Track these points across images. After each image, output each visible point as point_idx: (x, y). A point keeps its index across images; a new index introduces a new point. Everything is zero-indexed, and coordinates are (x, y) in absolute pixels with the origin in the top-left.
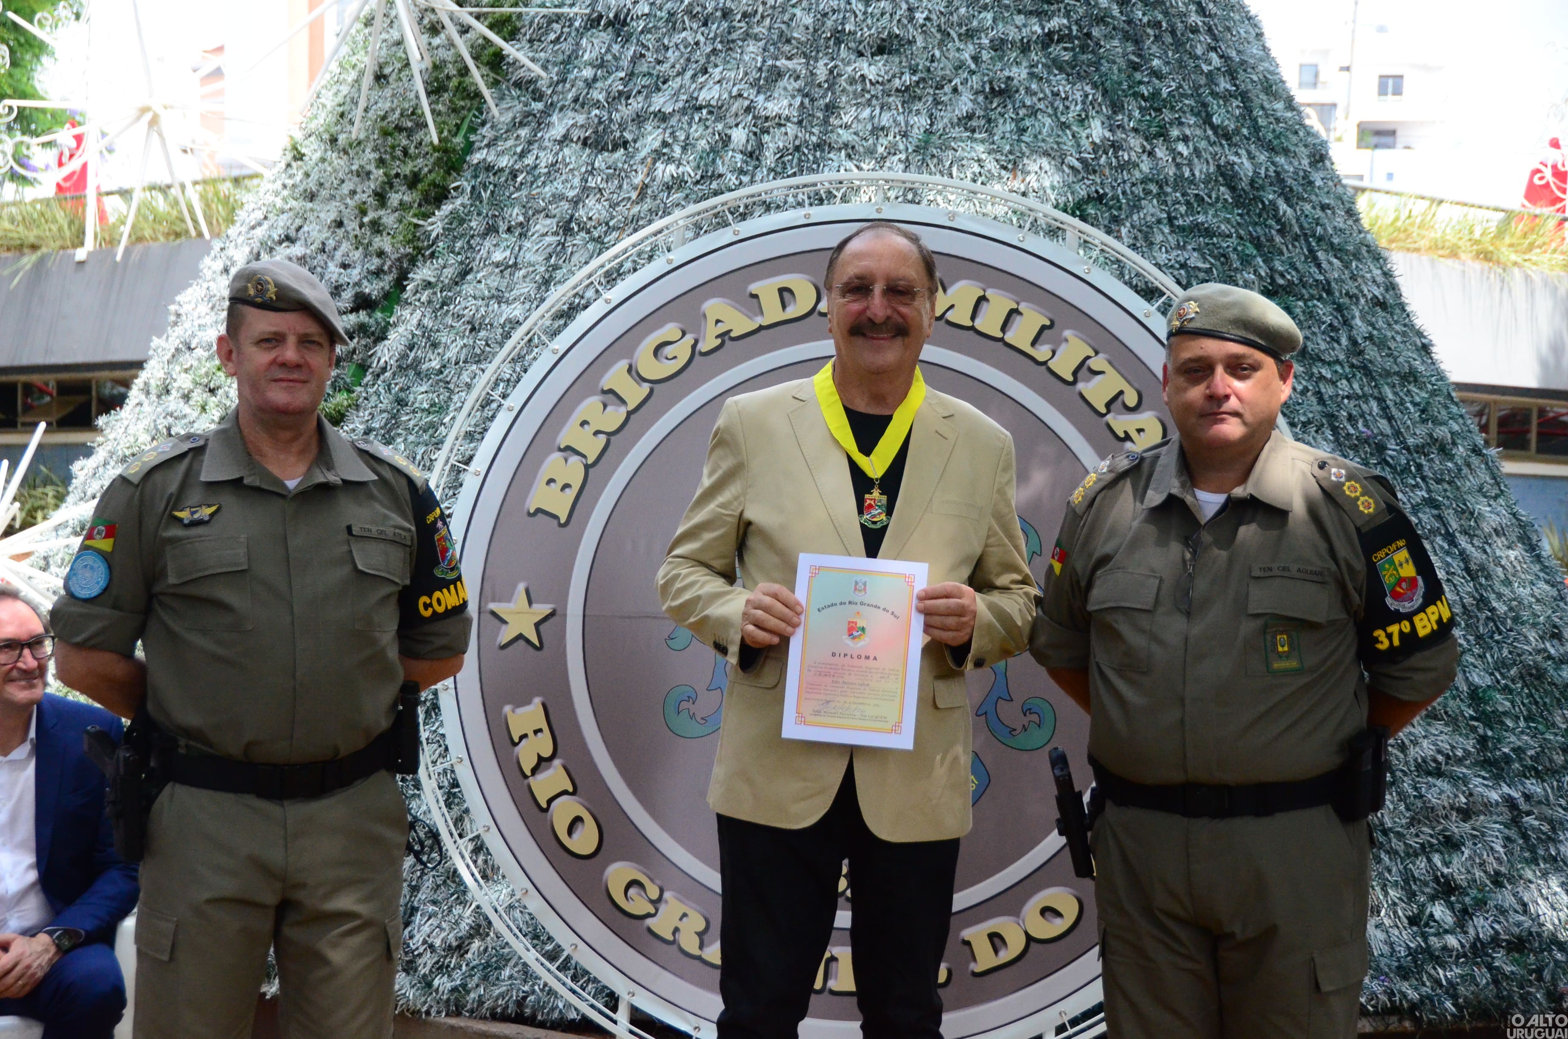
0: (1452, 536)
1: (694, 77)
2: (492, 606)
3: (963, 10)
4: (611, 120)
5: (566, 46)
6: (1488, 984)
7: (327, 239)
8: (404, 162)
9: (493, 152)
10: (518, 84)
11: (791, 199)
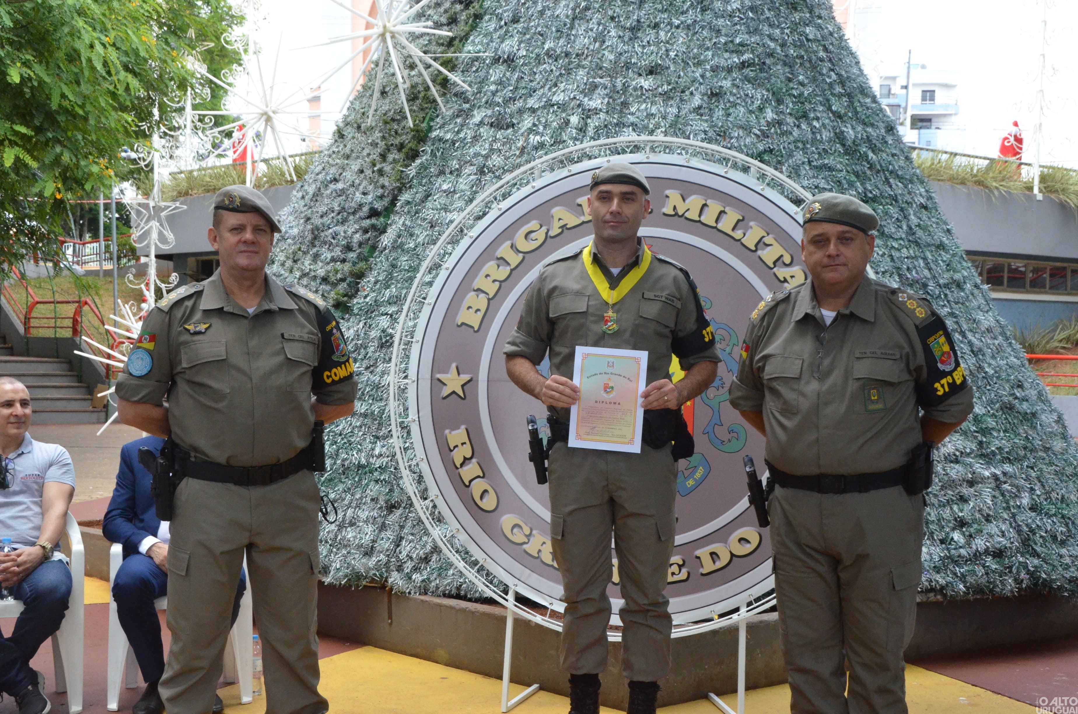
1: (550, 89)
3: (695, 51)
4: (505, 113)
5: (482, 74)
6: (982, 575)
7: (355, 179)
8: (395, 138)
9: (442, 131)
10: (456, 95)
11: (602, 153)
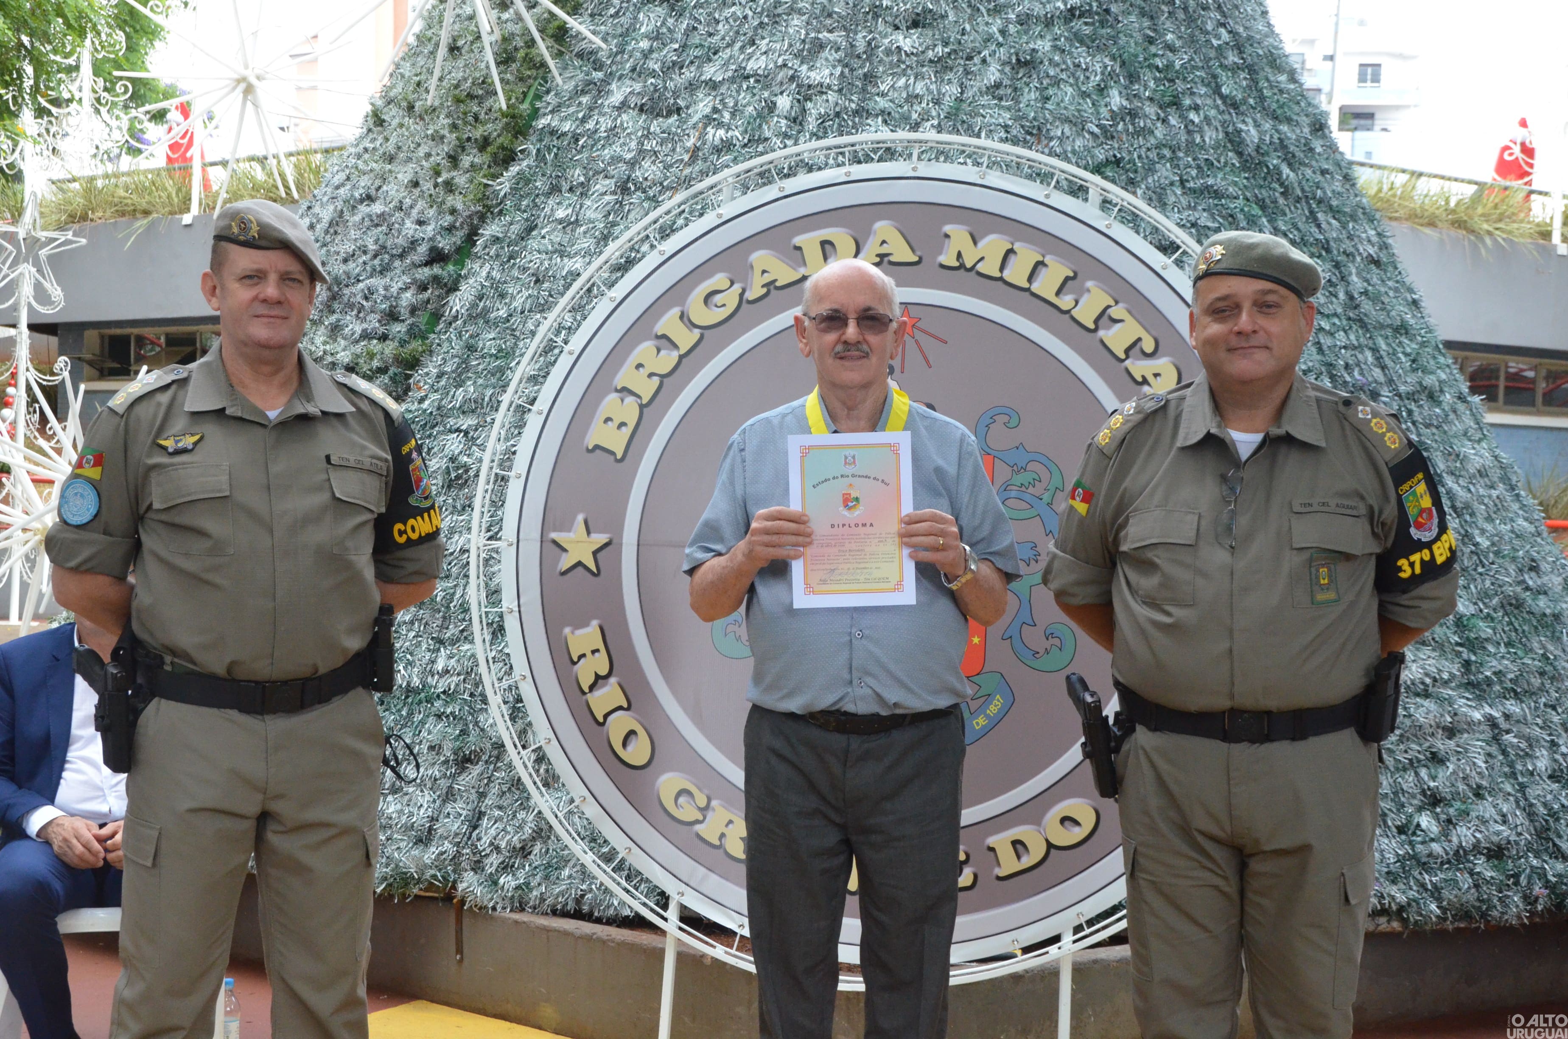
1: (742, 48)
2: (554, 535)
4: (666, 88)
6: (1469, 888)
7: (405, 197)
9: (557, 118)
10: (580, 55)
11: (831, 161)
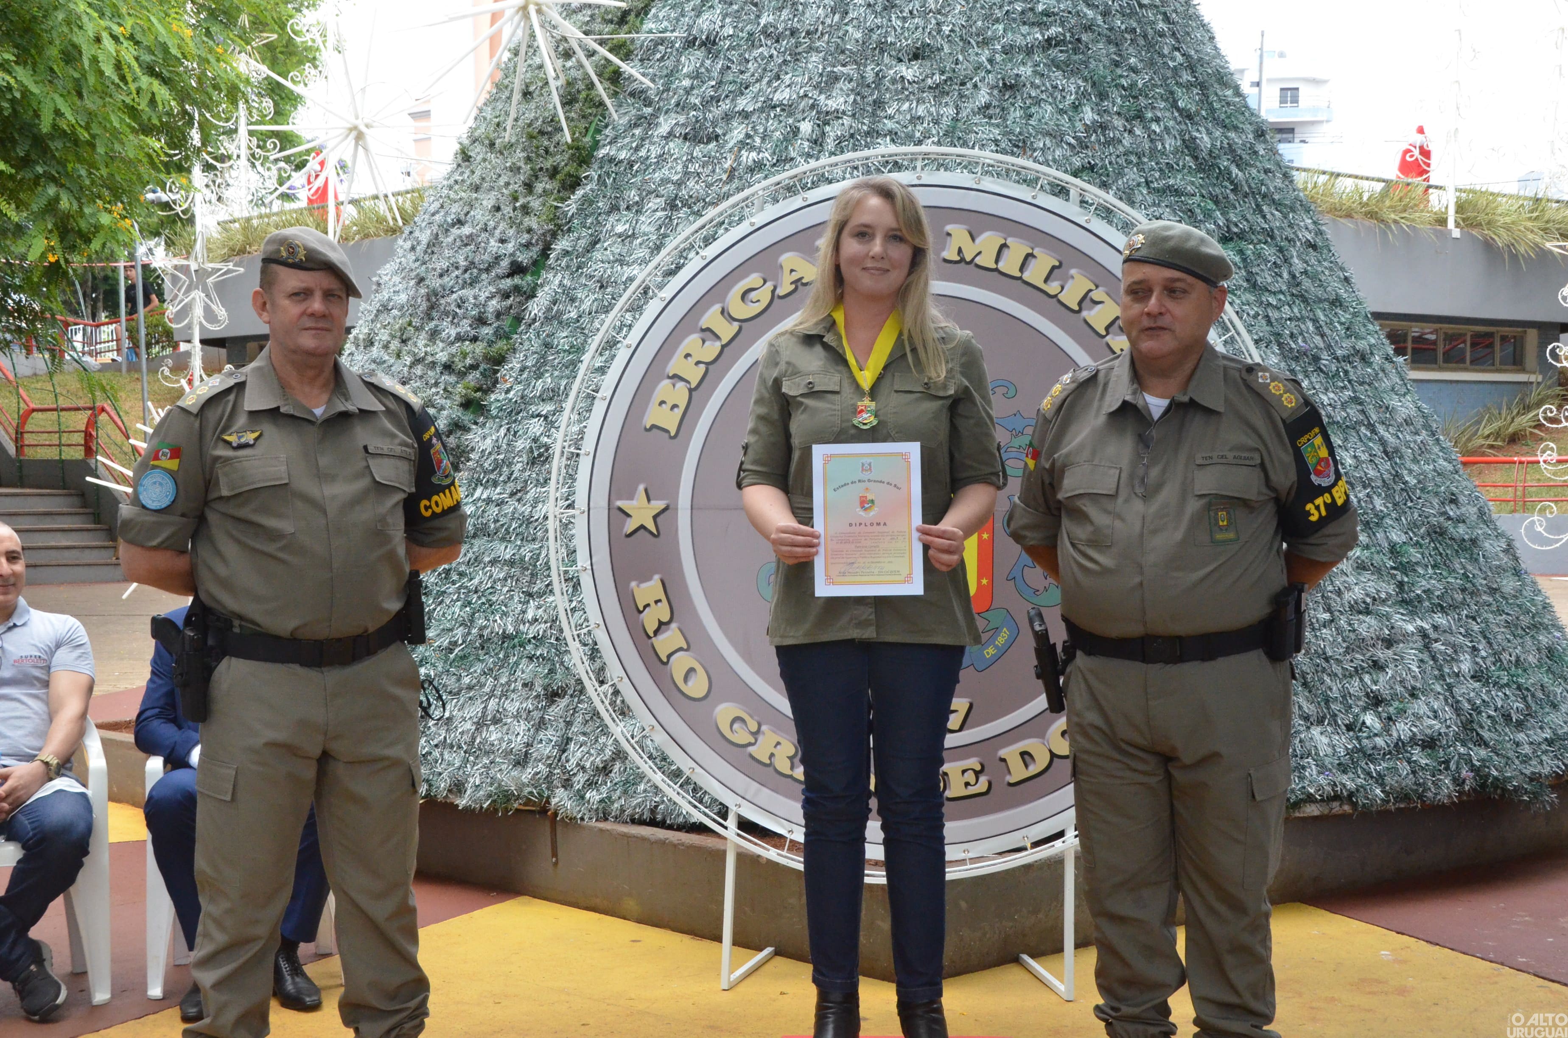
0: (1373, 425)
2: (619, 503)
4: (705, 119)
5: (669, 63)
6: (1408, 774)
8: (546, 159)
10: (632, 94)
11: (847, 175)
